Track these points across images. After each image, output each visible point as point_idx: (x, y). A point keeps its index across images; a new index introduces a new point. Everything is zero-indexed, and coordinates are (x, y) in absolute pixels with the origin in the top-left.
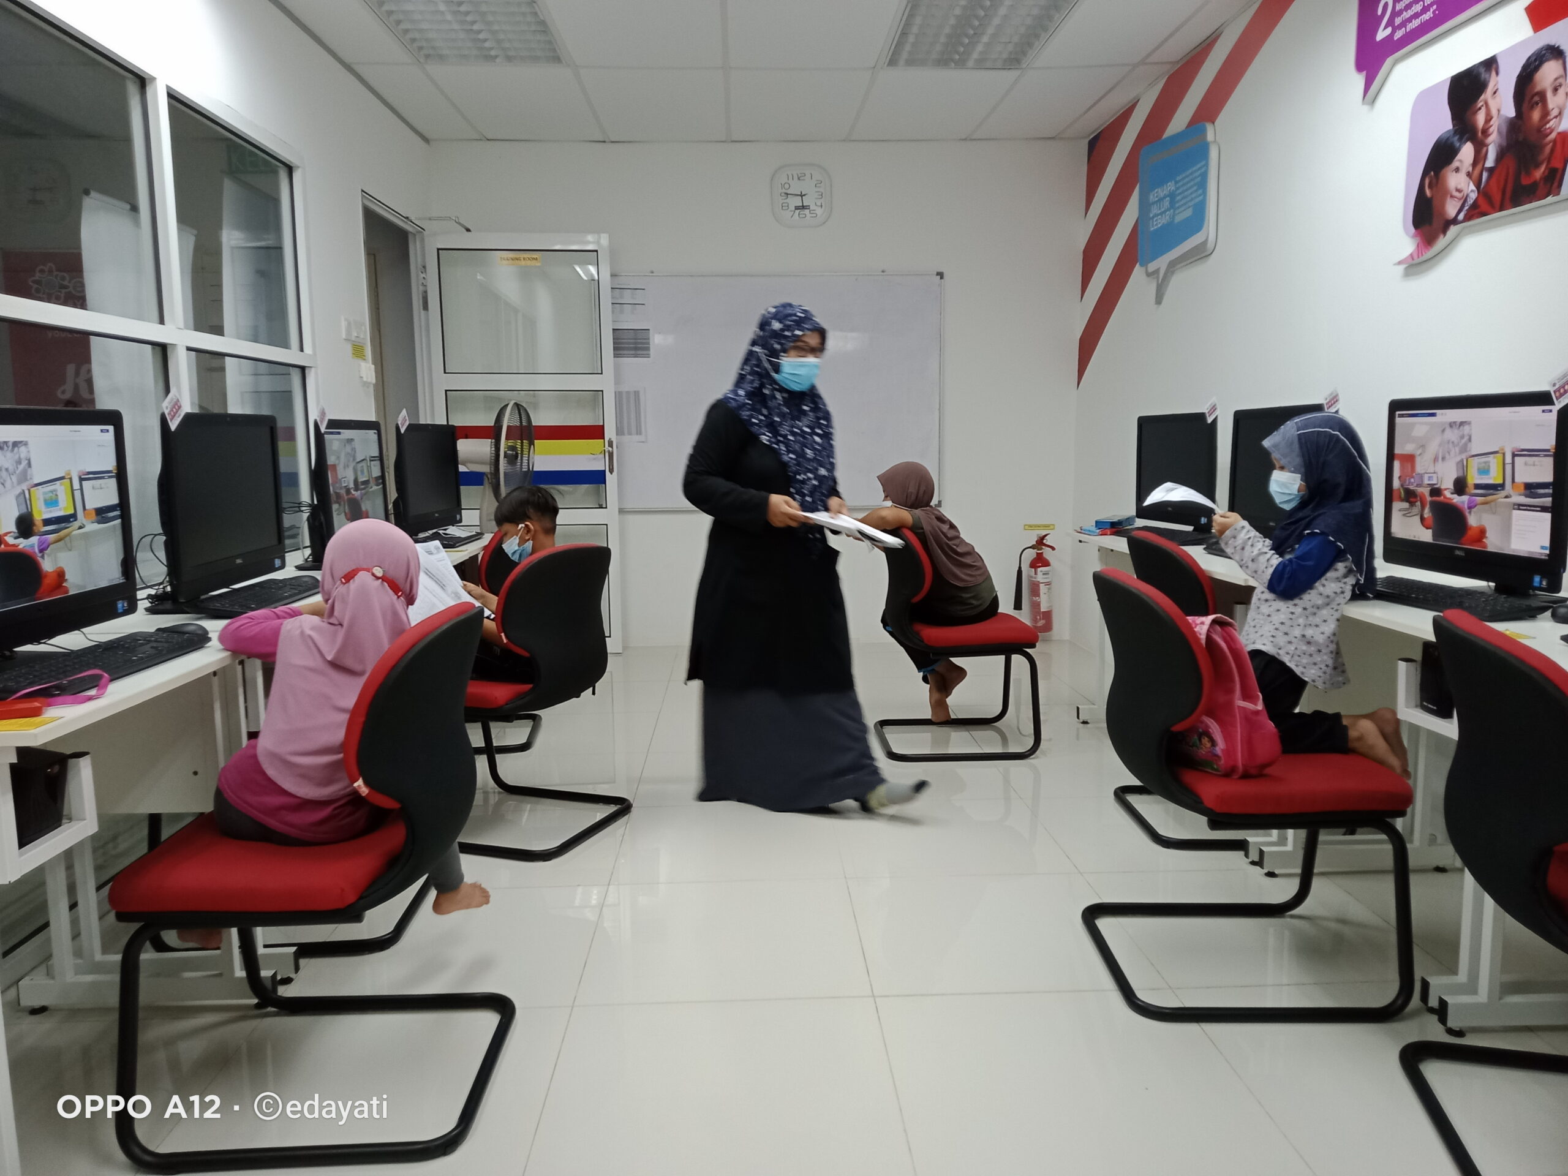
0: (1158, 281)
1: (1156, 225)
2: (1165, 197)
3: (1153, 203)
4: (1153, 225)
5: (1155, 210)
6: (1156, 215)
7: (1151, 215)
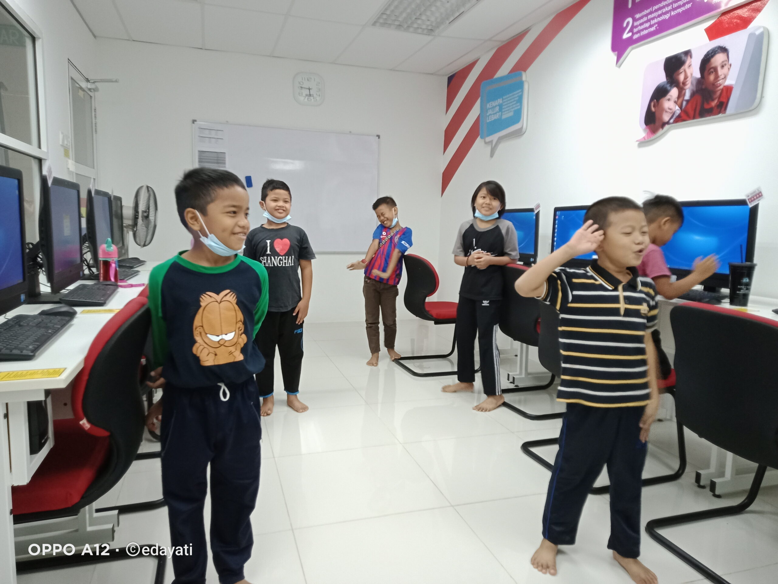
0: (492, 146)
1: (491, 119)
2: (496, 106)
3: (489, 109)
4: (489, 119)
5: (490, 112)
6: (490, 115)
7: (488, 114)
